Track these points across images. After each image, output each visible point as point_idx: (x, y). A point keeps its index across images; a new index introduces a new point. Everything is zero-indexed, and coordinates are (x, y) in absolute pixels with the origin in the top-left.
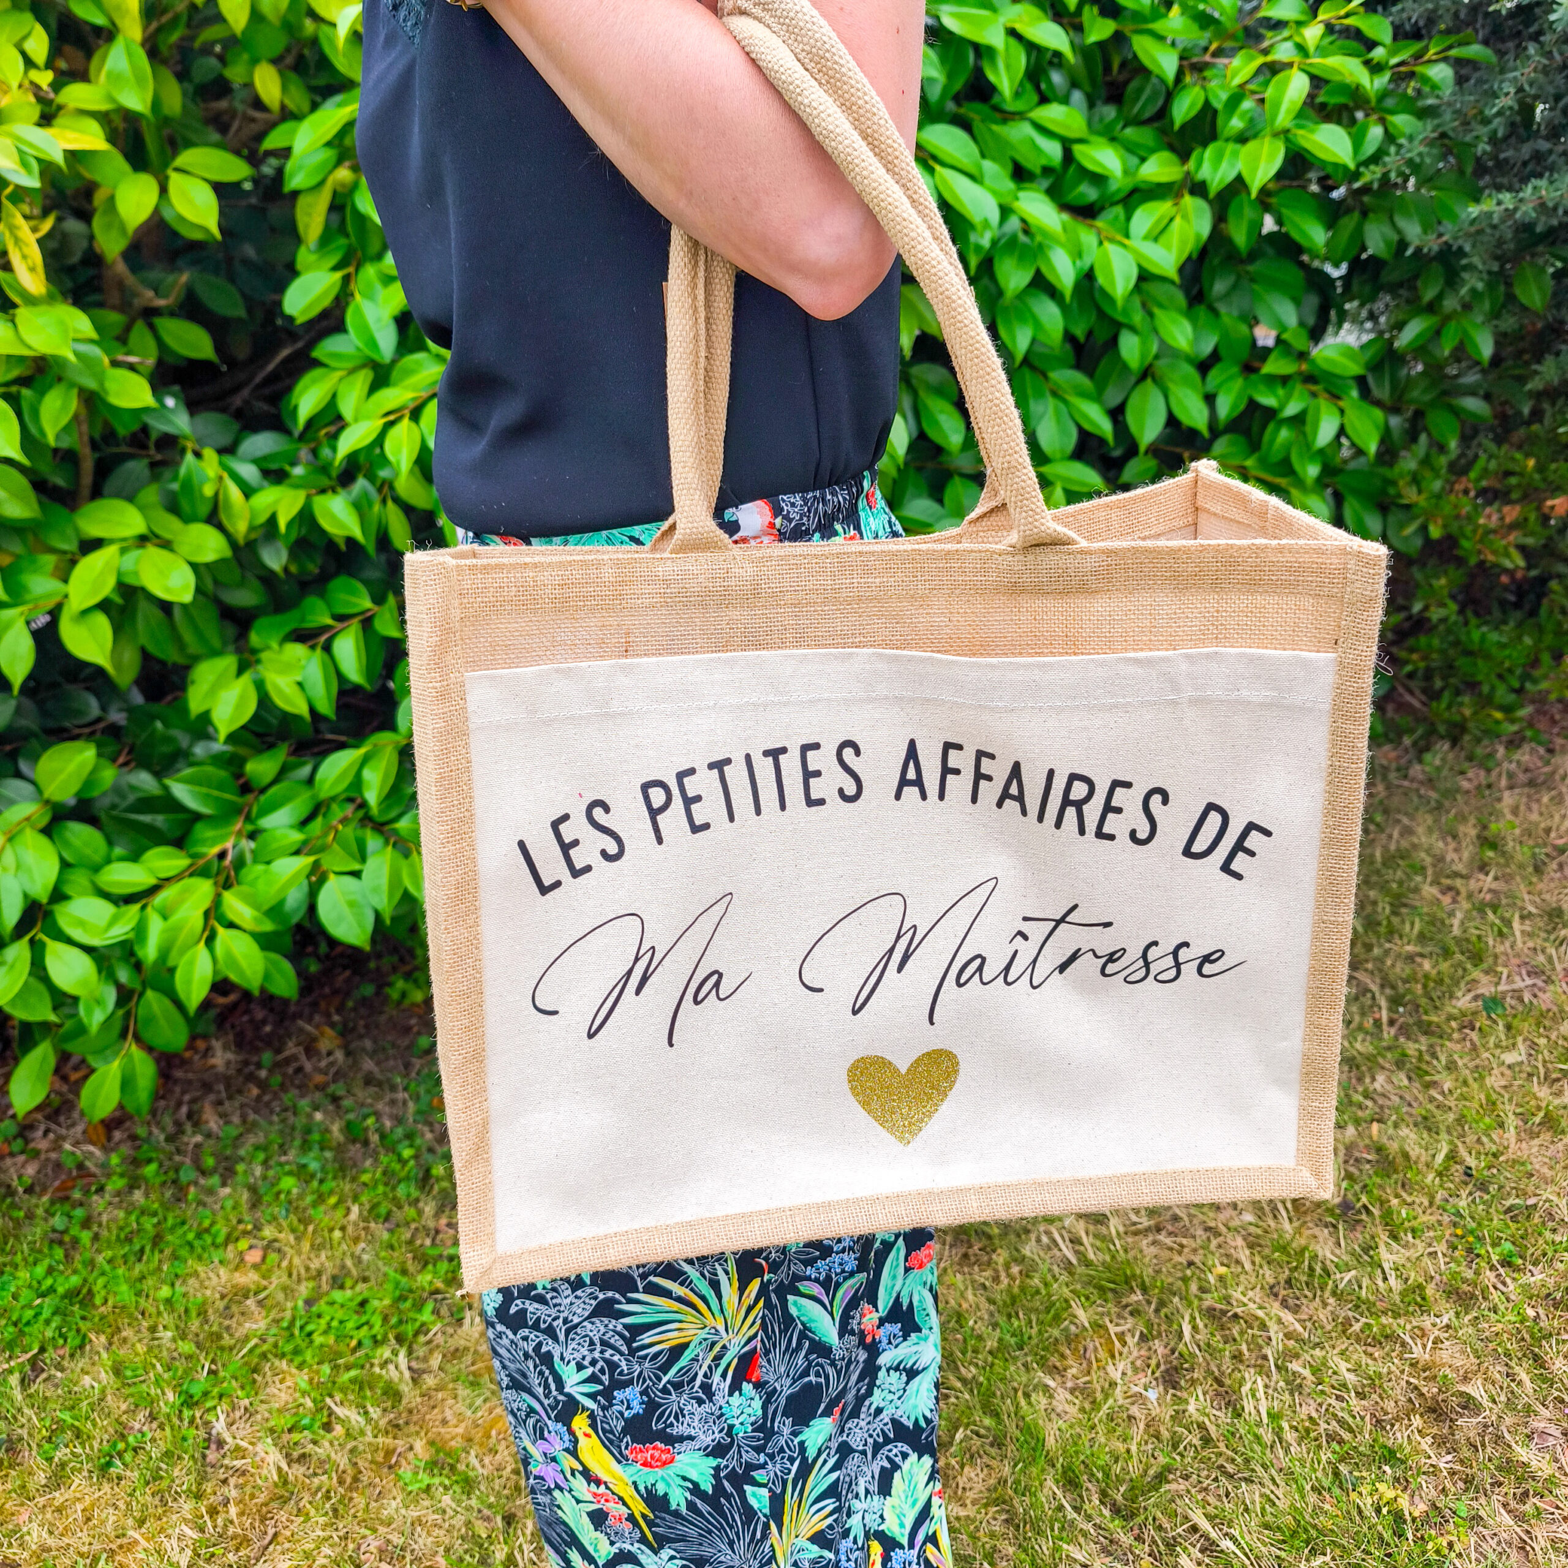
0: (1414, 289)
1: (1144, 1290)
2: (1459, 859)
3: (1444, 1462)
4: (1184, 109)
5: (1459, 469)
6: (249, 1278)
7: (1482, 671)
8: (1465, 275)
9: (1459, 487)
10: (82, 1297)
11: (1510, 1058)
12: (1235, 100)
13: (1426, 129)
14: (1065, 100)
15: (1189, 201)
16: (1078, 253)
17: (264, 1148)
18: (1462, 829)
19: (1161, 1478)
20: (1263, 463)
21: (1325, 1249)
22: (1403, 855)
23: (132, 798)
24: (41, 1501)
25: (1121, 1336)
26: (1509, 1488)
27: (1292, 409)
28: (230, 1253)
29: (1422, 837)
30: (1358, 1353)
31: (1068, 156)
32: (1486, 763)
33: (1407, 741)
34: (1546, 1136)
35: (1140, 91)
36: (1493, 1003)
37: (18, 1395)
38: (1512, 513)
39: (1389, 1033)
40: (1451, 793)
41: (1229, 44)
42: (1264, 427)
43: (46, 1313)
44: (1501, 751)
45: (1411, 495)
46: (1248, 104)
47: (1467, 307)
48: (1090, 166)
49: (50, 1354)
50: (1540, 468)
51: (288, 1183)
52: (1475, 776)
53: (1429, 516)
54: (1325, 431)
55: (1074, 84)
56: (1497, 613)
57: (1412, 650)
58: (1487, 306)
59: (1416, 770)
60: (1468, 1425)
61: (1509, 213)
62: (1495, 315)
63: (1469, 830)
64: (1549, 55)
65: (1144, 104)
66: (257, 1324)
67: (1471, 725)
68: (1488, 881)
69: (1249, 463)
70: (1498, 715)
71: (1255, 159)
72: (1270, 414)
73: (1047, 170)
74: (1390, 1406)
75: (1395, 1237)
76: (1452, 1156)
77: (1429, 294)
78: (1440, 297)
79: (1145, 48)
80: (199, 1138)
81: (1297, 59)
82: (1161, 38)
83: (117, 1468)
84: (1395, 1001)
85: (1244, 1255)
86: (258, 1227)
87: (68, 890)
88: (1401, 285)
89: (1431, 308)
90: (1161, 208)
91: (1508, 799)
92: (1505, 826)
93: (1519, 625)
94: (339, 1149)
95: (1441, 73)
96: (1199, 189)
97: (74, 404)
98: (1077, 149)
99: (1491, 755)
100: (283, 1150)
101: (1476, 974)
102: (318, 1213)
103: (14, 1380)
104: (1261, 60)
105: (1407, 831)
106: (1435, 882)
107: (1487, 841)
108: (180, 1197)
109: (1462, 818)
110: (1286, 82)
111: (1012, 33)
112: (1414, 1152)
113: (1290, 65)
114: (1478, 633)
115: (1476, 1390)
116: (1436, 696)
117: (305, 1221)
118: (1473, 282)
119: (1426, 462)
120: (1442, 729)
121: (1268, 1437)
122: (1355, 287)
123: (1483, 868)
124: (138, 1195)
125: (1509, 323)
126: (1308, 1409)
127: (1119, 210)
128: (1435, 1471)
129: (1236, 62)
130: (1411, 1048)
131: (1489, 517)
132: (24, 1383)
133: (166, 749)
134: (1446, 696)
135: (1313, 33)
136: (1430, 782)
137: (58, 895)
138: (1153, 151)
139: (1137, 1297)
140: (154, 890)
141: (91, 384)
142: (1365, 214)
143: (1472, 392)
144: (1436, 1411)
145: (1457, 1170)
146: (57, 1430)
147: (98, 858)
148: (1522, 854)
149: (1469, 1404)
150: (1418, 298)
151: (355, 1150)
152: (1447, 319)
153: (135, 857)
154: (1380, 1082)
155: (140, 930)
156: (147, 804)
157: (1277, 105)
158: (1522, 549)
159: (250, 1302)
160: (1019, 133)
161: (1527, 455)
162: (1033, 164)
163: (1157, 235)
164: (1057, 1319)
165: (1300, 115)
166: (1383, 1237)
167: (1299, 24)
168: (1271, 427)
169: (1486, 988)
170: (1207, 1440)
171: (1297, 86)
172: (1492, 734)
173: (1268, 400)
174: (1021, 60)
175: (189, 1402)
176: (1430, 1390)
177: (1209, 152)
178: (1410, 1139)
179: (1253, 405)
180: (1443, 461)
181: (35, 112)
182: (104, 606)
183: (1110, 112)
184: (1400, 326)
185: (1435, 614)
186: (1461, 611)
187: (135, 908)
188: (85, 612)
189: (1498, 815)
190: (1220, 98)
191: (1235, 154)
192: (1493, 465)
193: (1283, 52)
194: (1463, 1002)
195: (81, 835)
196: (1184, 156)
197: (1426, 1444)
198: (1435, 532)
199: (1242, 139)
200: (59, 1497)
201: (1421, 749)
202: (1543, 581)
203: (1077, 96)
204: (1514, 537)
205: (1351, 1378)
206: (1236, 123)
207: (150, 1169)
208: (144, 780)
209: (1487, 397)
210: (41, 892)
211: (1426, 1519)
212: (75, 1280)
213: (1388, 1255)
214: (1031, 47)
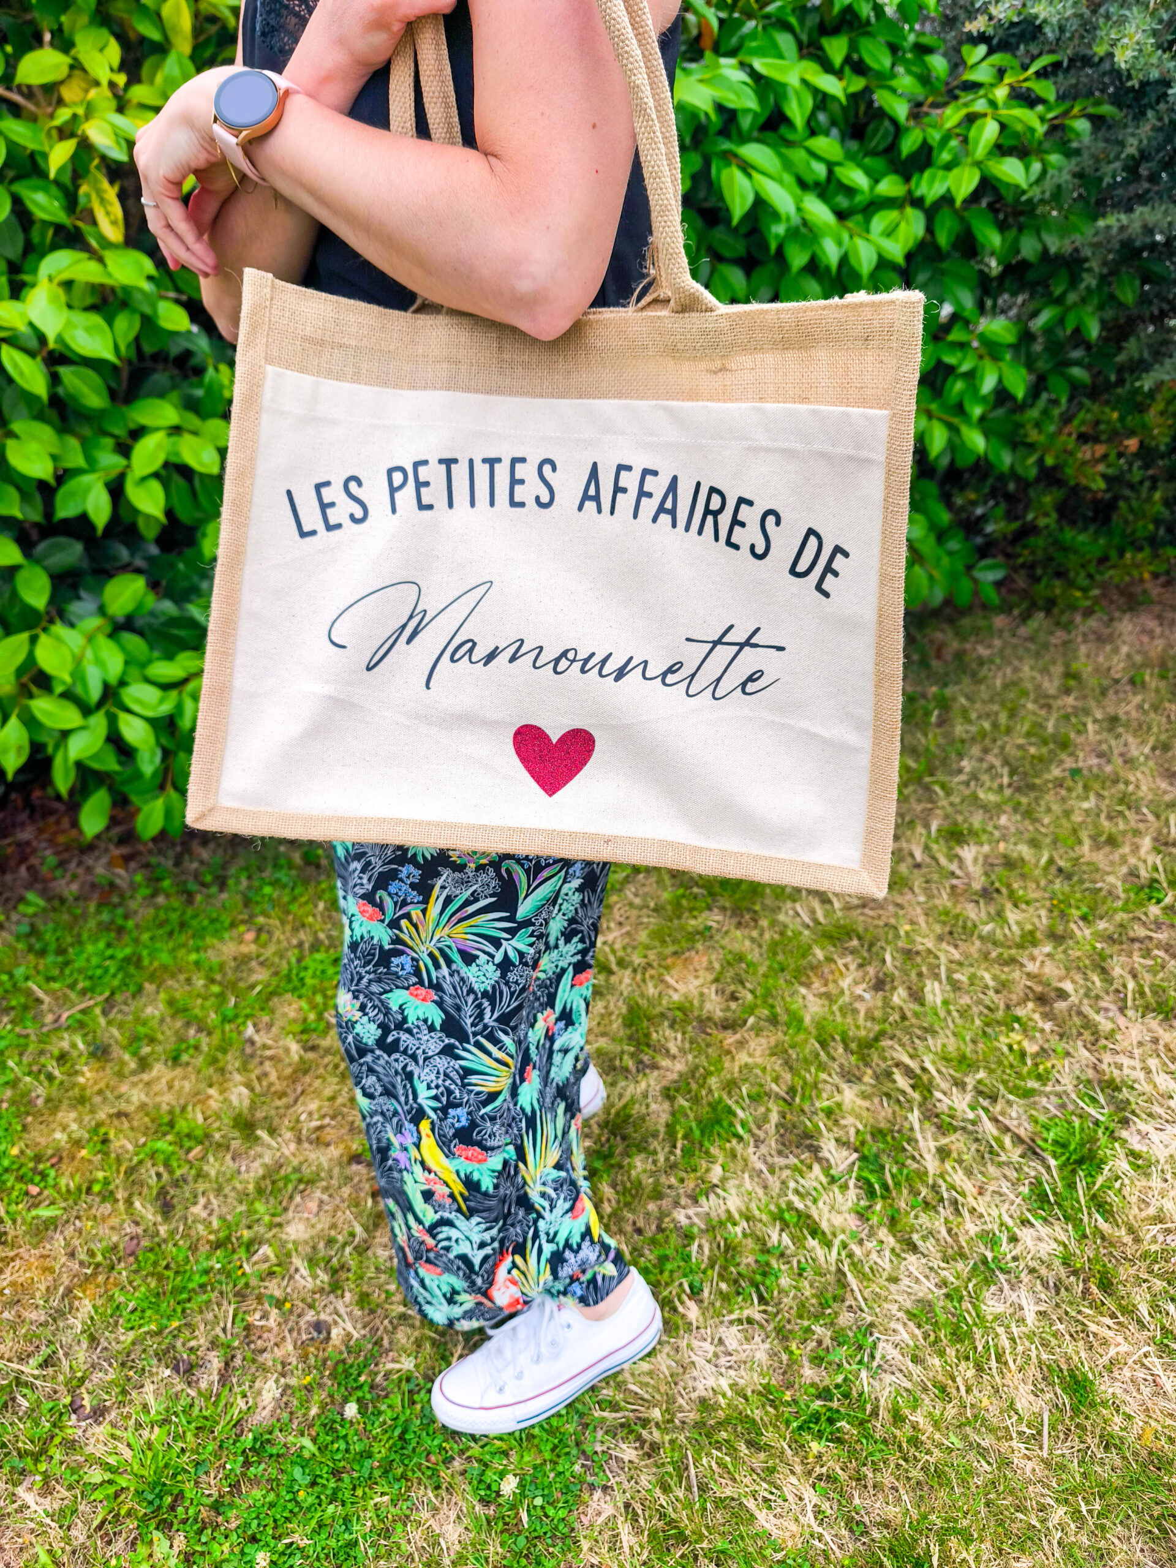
0: (1048, 286)
1: (860, 938)
2: (1050, 686)
3: (1048, 1026)
4: (909, 144)
5: (1066, 419)
6: (250, 948)
7: (1072, 561)
8: (1085, 275)
9: (1066, 430)
10: (134, 961)
11: (1086, 805)
12: (945, 139)
13: (1072, 165)
14: (827, 134)
15: (910, 211)
16: (840, 243)
17: (247, 869)
18: (1052, 669)
19: (876, 1039)
20: (943, 406)
21: (971, 912)
22: (1014, 684)
23: (162, 619)
24: (135, 1079)
25: (846, 966)
26: (1087, 1035)
27: (965, 367)
28: (235, 933)
29: (1026, 670)
30: (996, 969)
31: (830, 172)
32: (1067, 627)
33: (1016, 612)
34: (1107, 849)
35: (876, 131)
36: (1075, 772)
37: (102, 1021)
38: (1100, 450)
39: (1008, 792)
40: (1046, 646)
41: (940, 100)
42: (945, 380)
43: (112, 970)
44: (1078, 619)
45: (1034, 436)
46: (954, 143)
47: (1083, 300)
48: (846, 181)
49: (118, 997)
50: (1122, 419)
51: (267, 890)
52: (1060, 636)
53: (1046, 450)
54: (988, 384)
55: (833, 123)
56: (1080, 525)
57: (1025, 547)
58: (1096, 301)
59: (1023, 631)
60: (1060, 1006)
61: (1122, 228)
62: (1101, 307)
63: (1058, 670)
64: (1160, 119)
65: (879, 138)
66: (261, 975)
67: (1060, 601)
68: (1070, 700)
69: (934, 407)
70: (1078, 594)
71: (959, 180)
72: (950, 369)
73: (817, 184)
74: (1014, 997)
75: (1016, 906)
76: (1051, 861)
77: (1058, 291)
78: (1064, 294)
79: (882, 98)
80: (195, 865)
81: (989, 111)
82: (893, 91)
83: (185, 1058)
84: (1012, 773)
85: (921, 920)
86: (252, 917)
87: (127, 679)
88: (1038, 283)
89: (1059, 301)
90: (892, 215)
91: (1083, 649)
92: (1083, 665)
93: (1096, 532)
94: (300, 869)
95: (1082, 126)
96: (917, 202)
97: (137, 325)
98: (839, 171)
99: (1071, 622)
100: (261, 869)
101: (1063, 756)
102: (294, 908)
103: (98, 1011)
104: (964, 112)
105: (1016, 670)
106: (1035, 701)
107: (1068, 675)
108: (190, 898)
109: (1054, 662)
110: (981, 129)
111: (804, 82)
112: (1027, 857)
113: (985, 115)
114: (1069, 534)
115: (1068, 986)
116: (1038, 580)
117: (288, 912)
118: (1089, 281)
119: (1045, 412)
120: (1041, 603)
121: (942, 1014)
122: (1007, 283)
123: (1067, 691)
124: (161, 900)
125: (1109, 314)
126: (965, 1000)
127: (859, 217)
128: (1042, 1031)
129: (949, 111)
130: (1024, 800)
131: (1085, 453)
132: (105, 1013)
133: (184, 584)
134: (1044, 580)
135: (1001, 93)
136: (1031, 639)
137: (122, 683)
138: (884, 175)
139: (855, 942)
140: (185, 681)
141: (147, 310)
142: (1020, 229)
143: (1078, 363)
144: (1042, 1000)
145: (1053, 870)
146: (135, 1039)
147: (143, 658)
148: (1093, 682)
149: (1062, 995)
150: (1051, 294)
151: (311, 870)
152: (1068, 309)
153: (169, 657)
154: (1003, 820)
155: (179, 707)
156: (173, 622)
157: (977, 142)
158: (1104, 476)
159: (254, 964)
160: (798, 155)
161: (1113, 409)
162: (809, 179)
163: (889, 233)
164: (804, 956)
165: (990, 154)
166: (1009, 906)
167: (992, 85)
168: (951, 379)
169: (1069, 763)
170: (904, 1018)
171: (988, 132)
172: (1073, 608)
173: (950, 359)
174: (809, 102)
175: (225, 1020)
176: (1039, 989)
177: (927, 174)
178: (1025, 850)
179: (940, 363)
180: (1056, 412)
181: (113, 104)
182: (156, 475)
183: (854, 145)
184: (1035, 314)
185: (1042, 522)
186: (1058, 521)
187: (173, 694)
188: (144, 479)
189: (1076, 658)
190: (935, 136)
191: (945, 178)
192: (1089, 417)
193: (980, 106)
194: (1056, 772)
195: (132, 640)
196: (907, 179)
197: (1037, 1016)
198: (1049, 461)
199: (948, 167)
200: (146, 1077)
201: (1025, 617)
202: (1116, 498)
203: (835, 132)
204: (1101, 468)
205: (991, 983)
206: (945, 157)
207: (166, 883)
208: (168, 607)
209: (1089, 367)
210: (113, 679)
211: (1037, 1054)
212: (128, 951)
213: (1012, 916)
214: (816, 91)
